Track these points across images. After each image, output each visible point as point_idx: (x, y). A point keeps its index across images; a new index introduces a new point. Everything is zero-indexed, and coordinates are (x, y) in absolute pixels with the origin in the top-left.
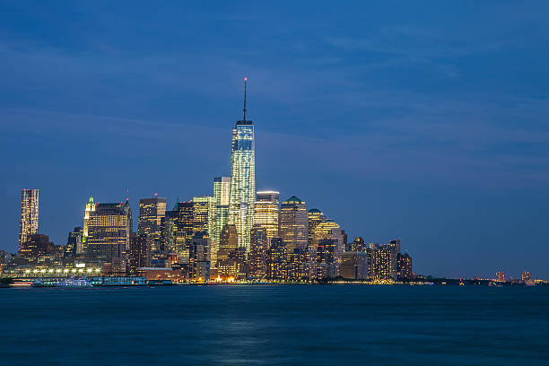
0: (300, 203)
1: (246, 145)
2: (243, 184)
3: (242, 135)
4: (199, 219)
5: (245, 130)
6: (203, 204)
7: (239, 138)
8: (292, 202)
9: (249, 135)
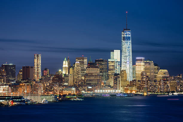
0: (151, 62)
1: (128, 38)
2: (127, 54)
3: (126, 35)
4: (111, 67)
5: (127, 33)
6: (112, 62)
7: (125, 36)
8: (148, 61)
9: (129, 35)
